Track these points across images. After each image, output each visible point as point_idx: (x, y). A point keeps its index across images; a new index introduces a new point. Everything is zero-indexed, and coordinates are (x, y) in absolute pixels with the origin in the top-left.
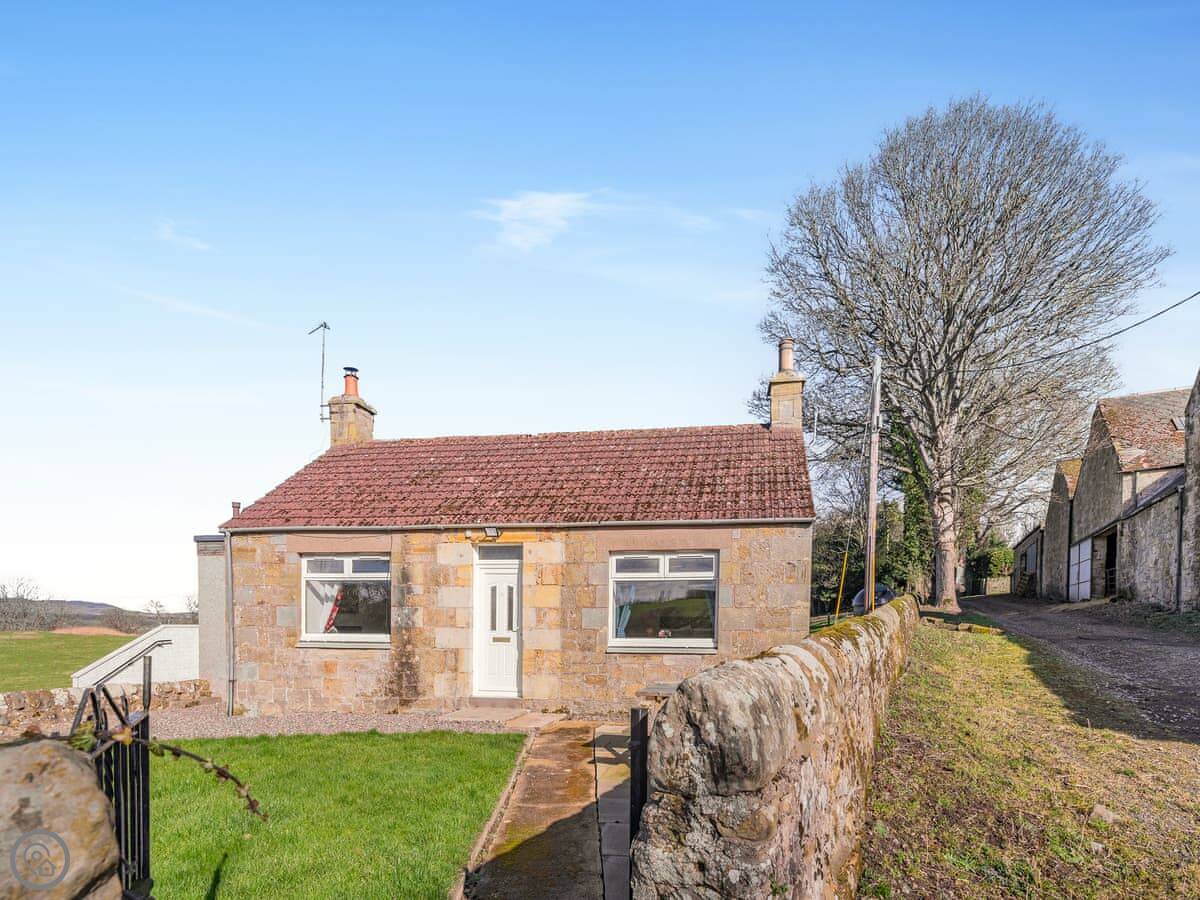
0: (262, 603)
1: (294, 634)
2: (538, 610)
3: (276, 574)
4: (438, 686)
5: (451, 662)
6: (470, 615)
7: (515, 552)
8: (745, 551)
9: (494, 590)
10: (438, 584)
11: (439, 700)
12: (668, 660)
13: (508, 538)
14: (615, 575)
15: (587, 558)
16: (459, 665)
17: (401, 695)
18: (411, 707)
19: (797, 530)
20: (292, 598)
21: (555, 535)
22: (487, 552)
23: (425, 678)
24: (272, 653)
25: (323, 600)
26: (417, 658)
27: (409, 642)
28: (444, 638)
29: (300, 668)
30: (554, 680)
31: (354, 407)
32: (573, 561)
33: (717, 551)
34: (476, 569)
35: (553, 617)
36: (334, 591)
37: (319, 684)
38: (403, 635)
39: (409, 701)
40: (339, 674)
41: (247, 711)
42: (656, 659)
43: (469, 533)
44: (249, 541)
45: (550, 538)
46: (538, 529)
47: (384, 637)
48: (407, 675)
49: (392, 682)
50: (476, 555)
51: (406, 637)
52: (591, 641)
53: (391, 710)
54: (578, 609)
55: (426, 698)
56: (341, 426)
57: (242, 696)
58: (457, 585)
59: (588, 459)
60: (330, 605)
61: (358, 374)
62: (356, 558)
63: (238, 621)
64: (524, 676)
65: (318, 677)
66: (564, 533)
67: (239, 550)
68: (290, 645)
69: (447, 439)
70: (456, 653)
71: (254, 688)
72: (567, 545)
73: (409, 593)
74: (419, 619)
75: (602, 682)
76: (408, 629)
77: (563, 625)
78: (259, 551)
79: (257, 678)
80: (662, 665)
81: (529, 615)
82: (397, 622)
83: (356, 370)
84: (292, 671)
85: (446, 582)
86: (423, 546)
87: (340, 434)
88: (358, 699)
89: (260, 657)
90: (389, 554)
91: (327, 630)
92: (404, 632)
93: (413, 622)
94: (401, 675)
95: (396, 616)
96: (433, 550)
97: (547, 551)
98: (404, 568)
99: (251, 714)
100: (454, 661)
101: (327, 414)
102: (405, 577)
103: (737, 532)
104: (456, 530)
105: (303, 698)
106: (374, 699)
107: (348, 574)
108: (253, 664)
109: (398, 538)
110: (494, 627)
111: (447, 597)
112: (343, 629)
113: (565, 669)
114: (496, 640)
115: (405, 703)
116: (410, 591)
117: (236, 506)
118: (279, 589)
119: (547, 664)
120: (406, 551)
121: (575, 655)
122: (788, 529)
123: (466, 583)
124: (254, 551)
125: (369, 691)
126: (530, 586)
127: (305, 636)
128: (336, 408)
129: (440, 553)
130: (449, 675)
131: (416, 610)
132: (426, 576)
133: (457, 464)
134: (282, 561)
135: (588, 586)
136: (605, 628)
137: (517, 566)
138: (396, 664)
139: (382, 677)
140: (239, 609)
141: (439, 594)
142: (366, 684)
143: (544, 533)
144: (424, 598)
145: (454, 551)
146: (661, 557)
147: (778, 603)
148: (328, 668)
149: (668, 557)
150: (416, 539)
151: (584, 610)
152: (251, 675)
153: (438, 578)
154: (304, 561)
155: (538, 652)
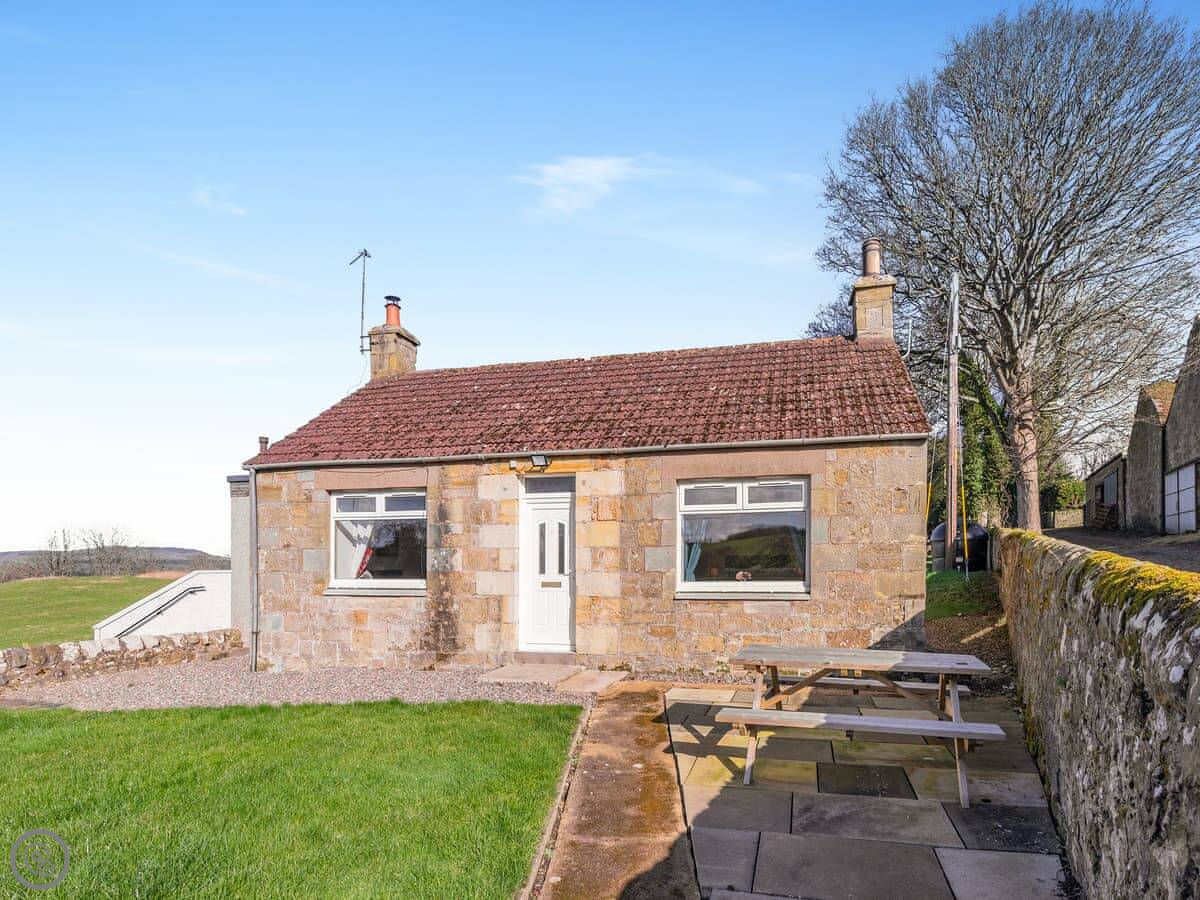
0: (288, 546)
1: (322, 580)
2: (594, 550)
3: (304, 514)
4: (479, 638)
5: (494, 611)
6: (515, 556)
7: (567, 483)
8: (843, 475)
9: (543, 527)
10: (478, 521)
11: (480, 654)
12: (749, 608)
13: (558, 468)
14: (683, 508)
15: (651, 489)
16: (503, 613)
17: (437, 648)
18: (449, 663)
19: (908, 449)
20: (320, 540)
21: (613, 463)
22: (535, 485)
23: (465, 629)
24: (298, 601)
25: (354, 542)
26: (456, 606)
27: (446, 588)
28: (486, 583)
29: (328, 618)
30: (613, 631)
31: (394, 336)
32: (634, 492)
33: (808, 477)
34: (523, 503)
35: (612, 558)
36: (367, 532)
37: (348, 636)
38: (440, 580)
39: (446, 656)
40: (370, 625)
41: (272, 666)
42: (735, 607)
43: (513, 463)
44: (274, 479)
45: (607, 467)
46: (593, 456)
47: (419, 583)
48: (444, 626)
49: (427, 634)
50: (522, 488)
51: (443, 583)
52: (657, 586)
53: (427, 666)
54: (641, 548)
55: (465, 652)
56: (382, 356)
57: (267, 649)
58: (500, 523)
59: (648, 380)
60: (362, 548)
61: (400, 304)
62: (390, 495)
63: (262, 567)
64: (578, 628)
65: (348, 629)
66: (623, 460)
67: (266, 488)
68: (318, 593)
69: (493, 367)
70: (499, 600)
71: (278, 640)
72: (627, 473)
73: (446, 532)
74: (458, 561)
75: (670, 633)
76: (445, 574)
77: (623, 566)
78: (285, 489)
79: (281, 629)
80: (741, 614)
81: (584, 557)
82: (433, 566)
83: (398, 299)
84: (319, 622)
85: (489, 520)
86: (462, 479)
87: (381, 367)
88: (391, 653)
89: (285, 606)
90: (424, 489)
91: (359, 575)
92: (441, 576)
93: (452, 566)
94: (438, 626)
95: (432, 559)
96: (474, 483)
97: (603, 481)
98: (441, 505)
99: (275, 670)
100: (496, 610)
101: (367, 346)
102: (443, 514)
103: (831, 453)
104: (499, 460)
105: (331, 653)
106: (408, 653)
107: (381, 512)
108: (278, 614)
109: (434, 470)
110: (542, 570)
111: (489, 536)
112: (377, 574)
113: (625, 619)
114: (544, 585)
115: (442, 658)
116: (447, 530)
117: (264, 441)
118: (305, 529)
119: (605, 613)
120: (443, 484)
121: (638, 602)
122: (896, 448)
123: (510, 521)
124: (279, 489)
125: (402, 644)
126: (584, 522)
127: (333, 583)
128: (377, 338)
129: (481, 487)
130: (490, 625)
131: (455, 551)
132: (465, 513)
133: (504, 391)
134: (309, 499)
135: (652, 520)
136: (673, 570)
137: (569, 500)
138: (433, 614)
139: (417, 628)
140: (263, 553)
141: (480, 534)
142: (399, 635)
143: (600, 462)
144: (463, 538)
145: (498, 484)
146: (738, 485)
147: (886, 538)
148: (358, 618)
149: (747, 485)
150: (455, 471)
151: (647, 549)
152: (276, 626)
153: (479, 515)
154: (334, 499)
155: (594, 599)
